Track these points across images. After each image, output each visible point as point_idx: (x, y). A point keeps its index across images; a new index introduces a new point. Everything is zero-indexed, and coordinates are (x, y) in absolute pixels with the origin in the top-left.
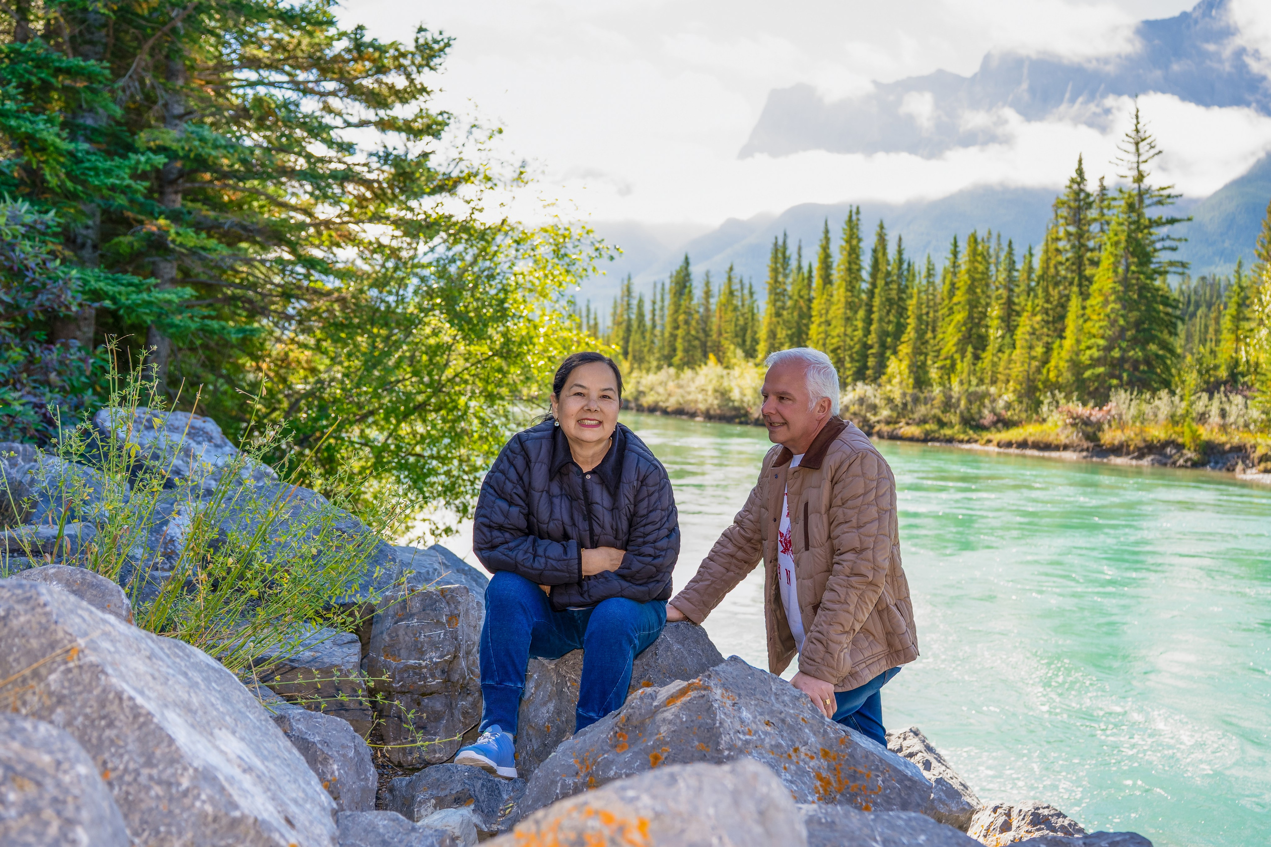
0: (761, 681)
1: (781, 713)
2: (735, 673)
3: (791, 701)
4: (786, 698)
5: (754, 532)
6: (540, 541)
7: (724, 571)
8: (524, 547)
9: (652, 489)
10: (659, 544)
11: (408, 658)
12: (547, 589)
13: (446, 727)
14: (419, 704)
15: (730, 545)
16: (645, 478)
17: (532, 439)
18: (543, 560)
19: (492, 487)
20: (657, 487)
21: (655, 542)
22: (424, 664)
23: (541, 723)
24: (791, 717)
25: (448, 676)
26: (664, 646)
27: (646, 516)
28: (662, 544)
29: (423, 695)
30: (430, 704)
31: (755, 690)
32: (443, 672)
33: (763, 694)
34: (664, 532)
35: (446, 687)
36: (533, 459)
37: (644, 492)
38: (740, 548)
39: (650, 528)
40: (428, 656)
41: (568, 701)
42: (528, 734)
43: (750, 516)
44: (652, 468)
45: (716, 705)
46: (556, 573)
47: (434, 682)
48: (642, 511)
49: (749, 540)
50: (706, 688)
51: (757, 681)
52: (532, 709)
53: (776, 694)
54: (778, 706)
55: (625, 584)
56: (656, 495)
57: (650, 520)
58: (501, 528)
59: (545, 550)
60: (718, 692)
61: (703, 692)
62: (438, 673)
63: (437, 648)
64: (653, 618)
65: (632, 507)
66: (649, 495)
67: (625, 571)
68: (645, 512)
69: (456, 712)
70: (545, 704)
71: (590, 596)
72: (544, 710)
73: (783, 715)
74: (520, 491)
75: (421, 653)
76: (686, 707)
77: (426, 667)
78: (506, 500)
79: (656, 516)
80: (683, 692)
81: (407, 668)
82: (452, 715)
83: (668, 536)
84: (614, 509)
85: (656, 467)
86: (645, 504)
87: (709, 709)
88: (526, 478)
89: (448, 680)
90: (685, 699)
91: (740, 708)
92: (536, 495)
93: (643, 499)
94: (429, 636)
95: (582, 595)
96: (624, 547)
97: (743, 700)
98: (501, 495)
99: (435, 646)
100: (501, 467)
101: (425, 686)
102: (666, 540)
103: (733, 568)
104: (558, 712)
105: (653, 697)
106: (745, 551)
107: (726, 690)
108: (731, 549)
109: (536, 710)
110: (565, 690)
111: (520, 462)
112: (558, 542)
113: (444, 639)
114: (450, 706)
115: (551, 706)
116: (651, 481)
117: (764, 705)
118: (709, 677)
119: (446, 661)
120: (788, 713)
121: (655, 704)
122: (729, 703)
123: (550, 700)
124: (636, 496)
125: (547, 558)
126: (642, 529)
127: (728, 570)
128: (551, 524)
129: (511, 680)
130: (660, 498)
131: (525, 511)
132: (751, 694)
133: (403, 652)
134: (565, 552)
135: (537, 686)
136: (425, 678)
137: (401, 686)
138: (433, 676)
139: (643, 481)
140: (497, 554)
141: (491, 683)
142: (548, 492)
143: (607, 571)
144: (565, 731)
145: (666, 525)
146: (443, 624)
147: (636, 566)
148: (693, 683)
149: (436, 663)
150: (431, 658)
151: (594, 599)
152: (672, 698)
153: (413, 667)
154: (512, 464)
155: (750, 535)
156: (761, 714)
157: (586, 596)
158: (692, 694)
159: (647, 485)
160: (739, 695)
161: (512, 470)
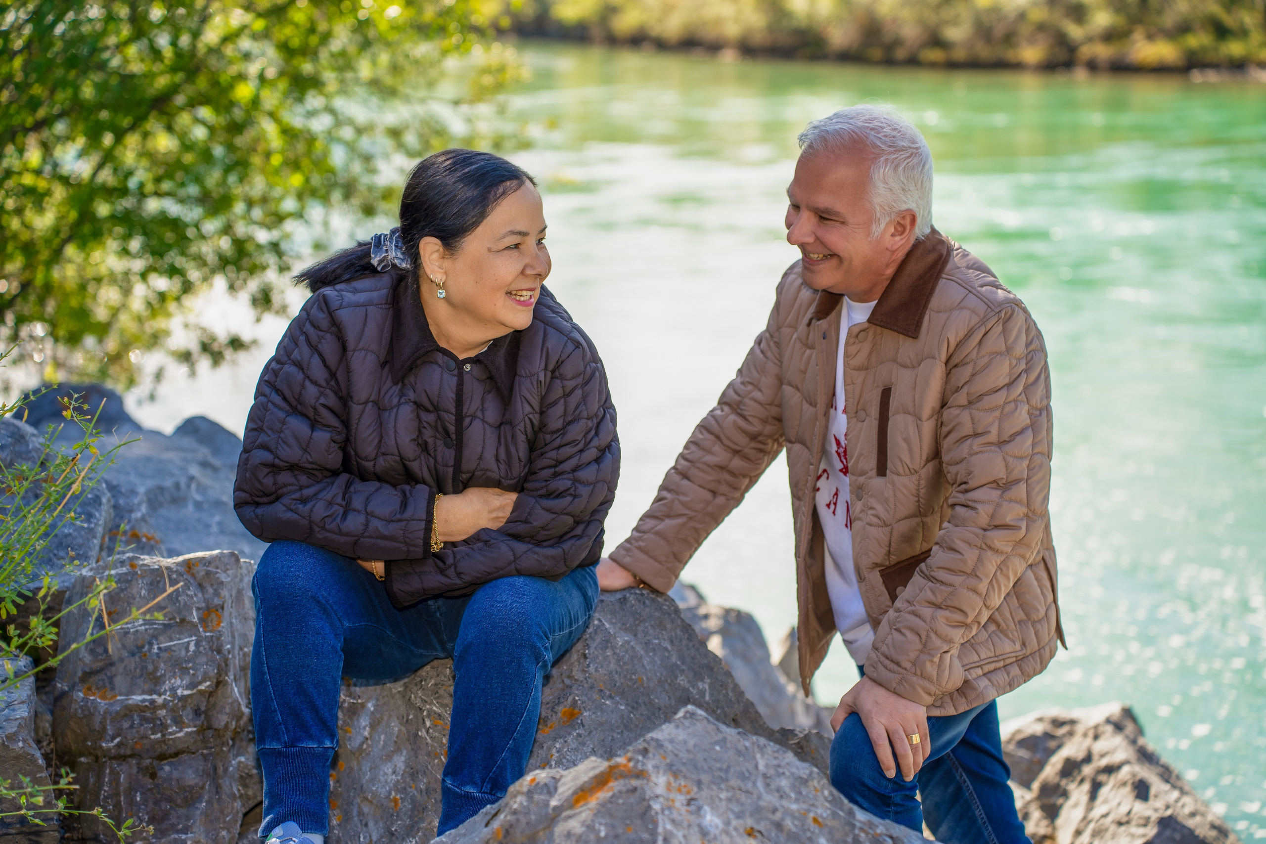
0: (739, 753)
1: (775, 811)
2: (691, 742)
3: (793, 787)
4: (784, 783)
6: (358, 486)
8: (328, 495)
9: (570, 384)
10: (582, 474)
11: (130, 692)
12: (378, 568)
13: (206, 814)
14: (153, 776)
15: (717, 448)
16: (559, 364)
17: (350, 305)
18: (361, 519)
19: (278, 391)
20: (580, 380)
21: (574, 470)
22: (160, 700)
23: (383, 792)
24: (794, 817)
25: (208, 718)
26: (598, 638)
27: (563, 430)
28: (588, 474)
29: (162, 757)
30: (175, 775)
31: (727, 771)
32: (197, 712)
33: (743, 777)
34: (592, 453)
35: (205, 741)
37: (558, 392)
38: (736, 452)
39: (568, 450)
40: (167, 686)
41: (429, 754)
42: (360, 813)
43: (757, 394)
44: (570, 346)
45: (656, 806)
46: (381, 543)
47: (180, 734)
48: (555, 421)
50: (640, 774)
51: (731, 753)
52: (366, 766)
53: (765, 776)
54: (769, 799)
55: (520, 547)
56: (579, 392)
57: (569, 437)
58: (293, 467)
59: (367, 501)
60: (660, 782)
61: (635, 783)
62: (187, 715)
63: (184, 671)
64: (576, 600)
65: (536, 419)
66: (567, 395)
67: (521, 528)
68: (559, 424)
69: (225, 783)
70: (389, 757)
71: (459, 574)
72: (388, 768)
73: (778, 816)
74: (331, 400)
75: (155, 682)
76: (604, 810)
77: (164, 705)
78: (303, 415)
79: (576, 431)
80: (601, 781)
81: (129, 711)
82: (218, 789)
83: (598, 460)
84: (505, 423)
85: (578, 345)
86: (559, 409)
87: (645, 815)
88: (340, 375)
89: (207, 728)
90: (603, 795)
91: (699, 809)
92: (356, 409)
93: (555, 403)
94: (167, 649)
95: (442, 572)
96: (519, 487)
97: (705, 793)
98: (296, 407)
99: (180, 666)
100: (296, 355)
101: (163, 741)
102: (594, 466)
104: (413, 773)
105: (550, 789)
107: (676, 774)
108: (720, 455)
109: (374, 768)
110: (422, 733)
111: (329, 346)
112: (394, 486)
113: (197, 653)
114: (213, 775)
115: (400, 761)
116: (568, 369)
117: (743, 798)
118: (645, 752)
119: (201, 693)
120: (787, 812)
121: (554, 803)
122: (680, 800)
123: (398, 750)
124: (543, 399)
125: (370, 515)
126: (553, 454)
128: (381, 461)
129: (311, 738)
130: (584, 399)
132: (720, 780)
133: (119, 681)
135: (373, 726)
136: (163, 727)
137: (118, 745)
138: (179, 722)
139: (555, 373)
141: (275, 746)
142: (376, 403)
143: (485, 530)
144: (424, 809)
145: (595, 442)
146: (195, 626)
147: (541, 517)
148: (617, 766)
149: (183, 698)
150: (173, 690)
151: (467, 578)
152: (583, 793)
153: (140, 709)
154: (314, 348)
156: (739, 816)
157: (451, 572)
158: (616, 786)
159: (562, 378)
160: (699, 783)
161: (316, 360)
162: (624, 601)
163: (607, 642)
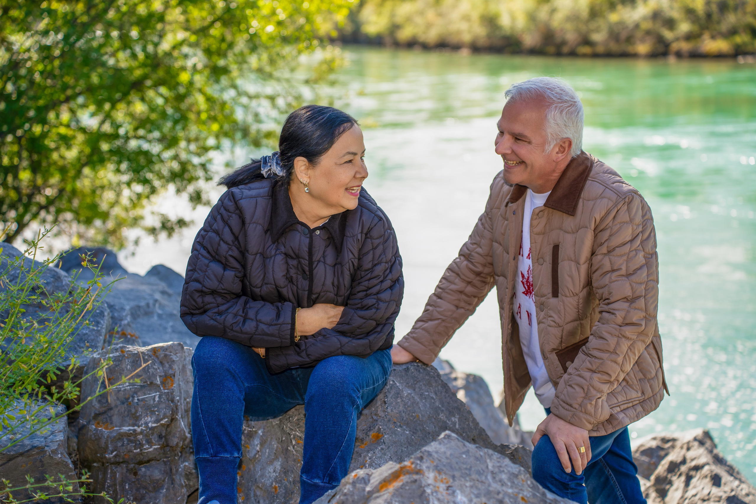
0: (477, 459)
1: (498, 493)
2: (448, 453)
3: (509, 479)
4: (504, 477)
5: (484, 266)
6: (252, 304)
7: (454, 308)
8: (234, 310)
9: (376, 242)
10: (383, 296)
11: (121, 425)
13: (166, 496)
14: (135, 474)
17: (247, 197)
18: (254, 324)
19: (205, 248)
20: (381, 240)
21: (378, 293)
22: (139, 430)
23: (268, 483)
24: (510, 497)
25: (166, 440)
26: (393, 392)
27: (372, 270)
28: (385, 296)
29: (140, 463)
30: (148, 473)
31: (470, 469)
32: (160, 437)
33: (479, 473)
34: (388, 283)
35: (165, 453)
36: (248, 220)
37: (369, 246)
39: (375, 281)
40: (143, 421)
41: (294, 460)
42: (255, 495)
43: (479, 250)
44: (376, 220)
45: (428, 491)
46: (266, 338)
47: (151, 449)
48: (367, 264)
49: (478, 274)
50: (419, 472)
51: (472, 459)
52: (258, 468)
53: (492, 472)
54: (495, 486)
56: (381, 247)
57: (375, 273)
58: (213, 292)
59: (257, 313)
60: (430, 476)
61: (415, 477)
62: (154, 438)
63: (153, 412)
64: (377, 369)
65: (356, 262)
66: (374, 249)
67: (345, 328)
68: (369, 266)
69: (177, 478)
70: (271, 462)
71: (308, 355)
72: (271, 469)
73: (500, 496)
74: (236, 253)
75: (135, 419)
76: (397, 493)
77: (141, 433)
78: (220, 262)
79: (379, 270)
80: (395, 476)
81: (121, 436)
82: (173, 481)
83: (391, 288)
84: (338, 264)
85: (380, 219)
86: (370, 257)
87: (422, 495)
88: (241, 238)
89: (166, 446)
90: (397, 484)
91: (454, 492)
92: (250, 258)
93: (367, 253)
94: (143, 400)
96: (345, 304)
97: (457, 483)
98: (215, 257)
99: (150, 410)
100: (215, 226)
101: (141, 454)
102: (389, 292)
103: (462, 304)
104: (285, 471)
105: (366, 481)
106: (474, 286)
107: (440, 472)
109: (263, 469)
110: (290, 448)
111: (234, 221)
112: (272, 303)
113: (160, 402)
114: (170, 473)
115: (278, 465)
116: (375, 233)
117: (480, 485)
118: (421, 459)
119: (162, 425)
120: (506, 494)
121: (368, 489)
122: (442, 487)
123: (277, 458)
125: (258, 321)
126: (366, 283)
127: (457, 307)
128: (264, 288)
129: (226, 451)
130: (384, 251)
131: (239, 275)
132: (466, 475)
133: (115, 419)
134: (278, 316)
135: (262, 444)
136: (141, 445)
137: (115, 456)
138: (149, 442)
139: (368, 235)
140: (206, 319)
141: (206, 456)
142: (262, 254)
143: (324, 329)
144: (292, 493)
145: (390, 277)
146: (158, 386)
147: (357, 321)
148: (405, 467)
149: (152, 428)
150: (146, 424)
151: (313, 358)
152: (385, 483)
153: (127, 435)
154: (226, 223)
155: (480, 269)
156: (478, 496)
157: (304, 354)
158: (404, 479)
159: (372, 238)
160: (454, 477)
161: (227, 229)
162: (407, 370)
163: (398, 394)
